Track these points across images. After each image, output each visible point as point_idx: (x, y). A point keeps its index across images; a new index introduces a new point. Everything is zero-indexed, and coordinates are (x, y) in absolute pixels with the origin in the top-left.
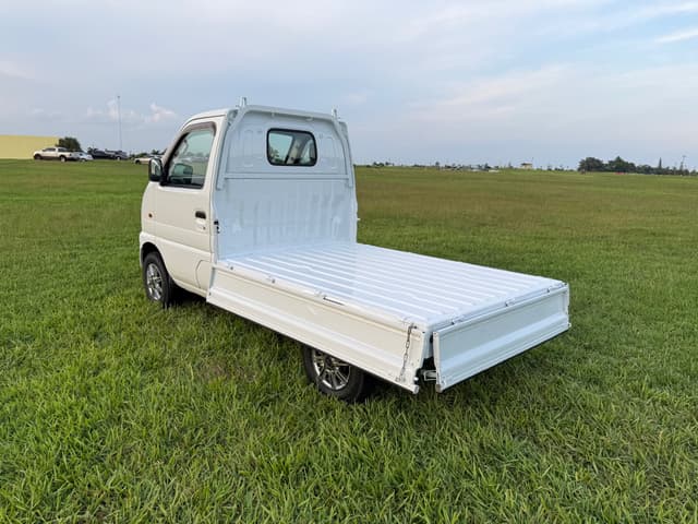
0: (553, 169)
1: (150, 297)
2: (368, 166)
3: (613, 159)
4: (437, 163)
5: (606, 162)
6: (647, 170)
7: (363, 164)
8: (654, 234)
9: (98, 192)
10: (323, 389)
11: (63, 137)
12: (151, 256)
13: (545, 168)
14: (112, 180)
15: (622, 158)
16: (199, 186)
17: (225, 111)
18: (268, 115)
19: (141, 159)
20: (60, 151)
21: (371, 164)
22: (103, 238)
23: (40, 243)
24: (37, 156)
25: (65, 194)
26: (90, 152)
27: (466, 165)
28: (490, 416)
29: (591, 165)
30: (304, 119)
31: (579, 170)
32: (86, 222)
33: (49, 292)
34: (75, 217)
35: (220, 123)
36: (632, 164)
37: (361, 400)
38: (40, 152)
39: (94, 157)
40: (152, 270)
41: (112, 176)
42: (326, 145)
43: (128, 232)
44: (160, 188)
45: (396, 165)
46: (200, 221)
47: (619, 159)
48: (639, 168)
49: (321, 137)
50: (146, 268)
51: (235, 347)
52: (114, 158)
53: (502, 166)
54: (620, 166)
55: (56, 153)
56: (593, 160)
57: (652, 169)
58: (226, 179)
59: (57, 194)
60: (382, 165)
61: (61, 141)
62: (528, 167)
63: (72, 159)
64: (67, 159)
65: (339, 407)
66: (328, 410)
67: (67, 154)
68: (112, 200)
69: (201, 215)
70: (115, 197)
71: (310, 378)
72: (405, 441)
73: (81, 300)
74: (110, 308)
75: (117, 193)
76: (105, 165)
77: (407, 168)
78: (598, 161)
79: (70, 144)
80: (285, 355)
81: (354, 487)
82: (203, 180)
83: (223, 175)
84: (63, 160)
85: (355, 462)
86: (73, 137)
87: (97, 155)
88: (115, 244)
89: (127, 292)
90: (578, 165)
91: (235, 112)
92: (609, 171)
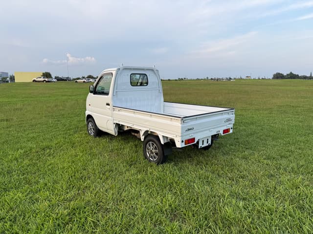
0: (261, 78)
1: (89, 134)
2: (176, 80)
3: (289, 73)
4: (207, 78)
5: (285, 74)
6: (305, 78)
7: (174, 79)
8: (293, 107)
9: (62, 96)
10: (150, 161)
11: (44, 72)
12: (90, 119)
13: (257, 78)
14: (66, 90)
15: (292, 72)
16: (107, 94)
17: (116, 69)
18: (130, 69)
19: (78, 81)
20: (43, 78)
21: (177, 79)
22: (69, 114)
23: (45, 116)
24: (34, 81)
25: (50, 97)
26: (56, 78)
27: (221, 78)
28: (205, 168)
29: (278, 76)
30: (143, 69)
31: (273, 78)
32: (61, 108)
33: (53, 133)
34: (56, 106)
35: (114, 73)
36: (298, 75)
37: (162, 163)
38: (35, 79)
39: (58, 80)
40: (90, 125)
41: (67, 88)
42: (151, 78)
43: (78, 111)
44: (93, 95)
45: (189, 79)
46: (107, 106)
47: (291, 72)
48: (301, 77)
49: (149, 75)
50: (88, 124)
51: (121, 149)
52: (66, 80)
53: (237, 78)
54: (292, 76)
55: (42, 79)
56: (279, 74)
57: (308, 77)
58: (117, 92)
59: (47, 97)
60: (182, 79)
61: (43, 74)
62: (249, 78)
63: (49, 82)
64: (46, 82)
65: (155, 165)
66: (151, 166)
67: (46, 79)
68: (69, 99)
69: (108, 104)
70: (70, 97)
71: (146, 157)
72: (175, 174)
73: (64, 135)
74: (76, 138)
75: (70, 96)
76: (63, 84)
77: (194, 80)
78: (282, 74)
79: (47, 75)
80: (138, 152)
81: (158, 185)
82: (109, 92)
83: (115, 91)
84: (45, 82)
85: (158, 179)
86: (48, 72)
87: (59, 79)
88: (73, 116)
89: (81, 133)
90: (272, 76)
91: (119, 69)
92: (286, 78)
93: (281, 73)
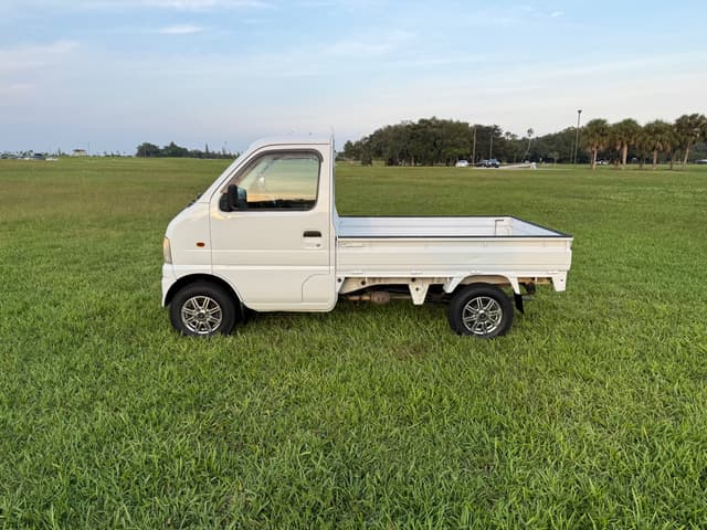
0: (110, 155)
3: (168, 144)
5: (161, 148)
6: (199, 155)
13: (102, 154)
15: (175, 143)
29: (148, 151)
31: (138, 155)
36: (185, 149)
47: (172, 144)
48: (191, 152)
50: (181, 304)
54: (175, 152)
57: (202, 154)
78: (154, 146)
90: (136, 151)
92: (165, 156)
93: (152, 143)
